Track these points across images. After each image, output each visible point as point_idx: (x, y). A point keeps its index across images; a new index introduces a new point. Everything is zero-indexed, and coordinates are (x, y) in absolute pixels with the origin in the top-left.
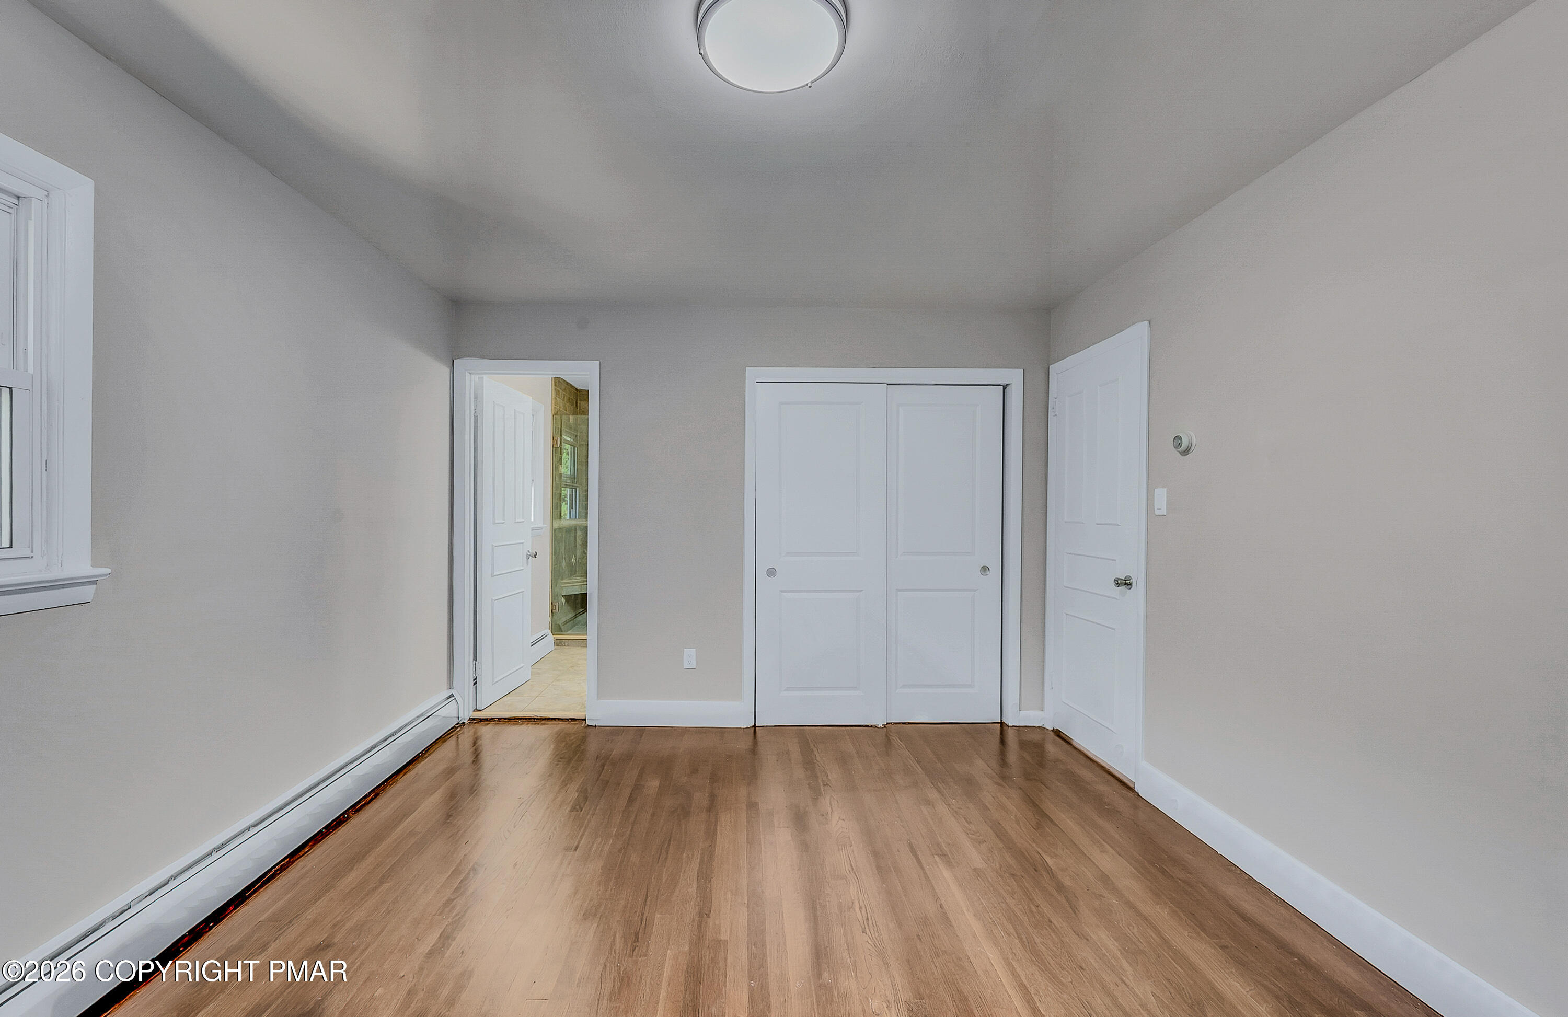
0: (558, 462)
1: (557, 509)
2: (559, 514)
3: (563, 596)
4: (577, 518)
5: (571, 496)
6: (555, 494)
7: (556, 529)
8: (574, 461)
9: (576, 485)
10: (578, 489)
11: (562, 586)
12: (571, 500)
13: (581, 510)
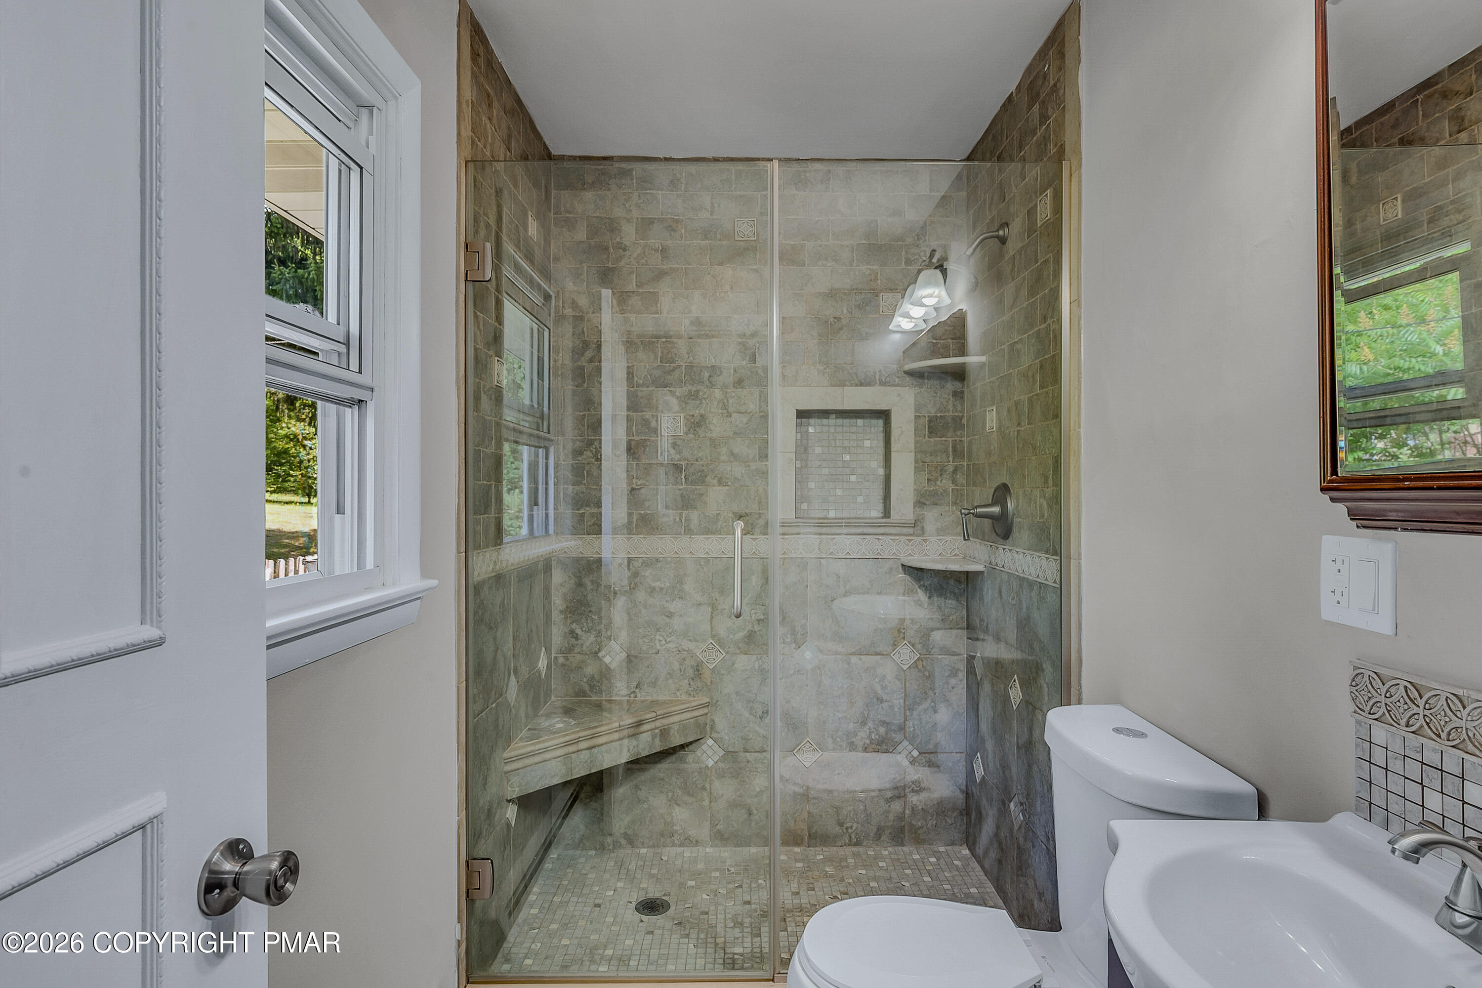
0: (488, 345)
1: (486, 510)
2: (493, 528)
3: (509, 801)
4: (551, 531)
5: (533, 467)
6: (477, 460)
7: (483, 582)
8: (540, 360)
9: (547, 435)
10: (552, 449)
11: (508, 768)
12: (534, 479)
13: (562, 509)
